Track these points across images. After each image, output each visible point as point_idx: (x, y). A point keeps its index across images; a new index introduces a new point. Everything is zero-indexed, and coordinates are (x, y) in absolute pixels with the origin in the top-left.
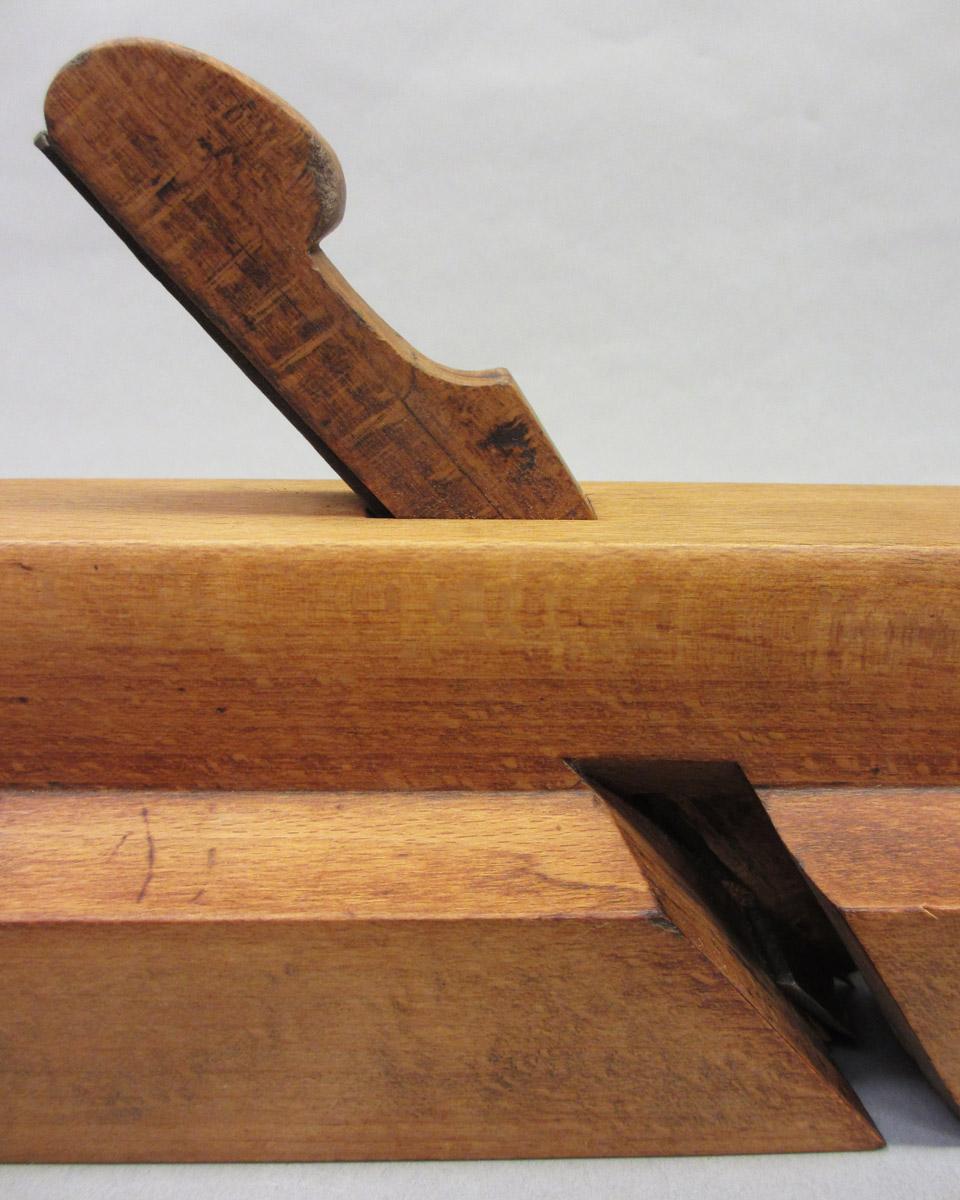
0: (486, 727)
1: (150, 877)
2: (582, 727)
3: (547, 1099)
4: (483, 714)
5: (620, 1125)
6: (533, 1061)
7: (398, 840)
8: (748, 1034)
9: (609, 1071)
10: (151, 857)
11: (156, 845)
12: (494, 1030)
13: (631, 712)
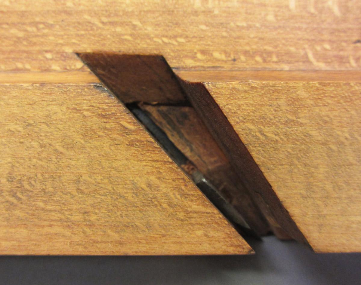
2: (82, 35)
4: (34, 29)
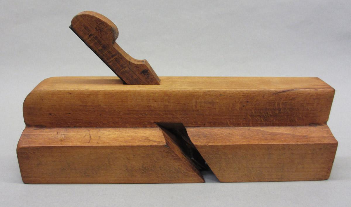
0: (142, 117)
1: (90, 140)
2: (157, 117)
3: (151, 174)
4: (141, 115)
5: (162, 178)
6: (148, 168)
7: (128, 135)
8: (181, 164)
9: (160, 169)
10: (90, 137)
11: (91, 135)
12: (142, 163)
13: (164, 115)
